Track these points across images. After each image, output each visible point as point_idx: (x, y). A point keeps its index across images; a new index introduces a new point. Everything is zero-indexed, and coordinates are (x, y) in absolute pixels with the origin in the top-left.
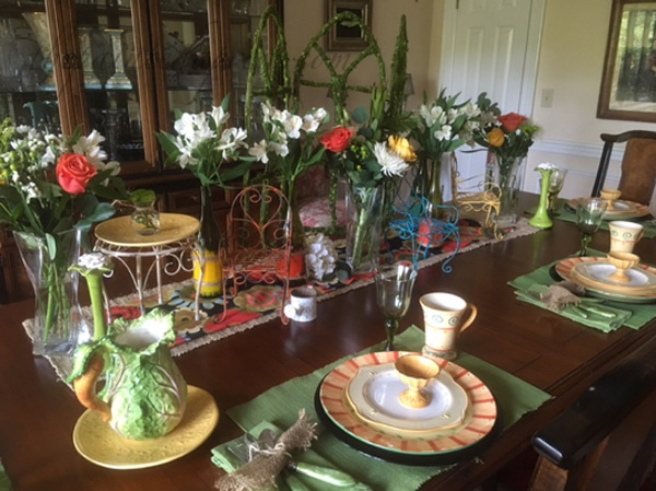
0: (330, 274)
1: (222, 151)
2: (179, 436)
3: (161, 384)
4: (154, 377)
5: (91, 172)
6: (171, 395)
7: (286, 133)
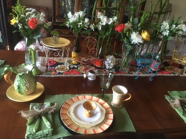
0: (110, 69)
4: (23, 81)
5: (36, 24)
7: (102, 23)
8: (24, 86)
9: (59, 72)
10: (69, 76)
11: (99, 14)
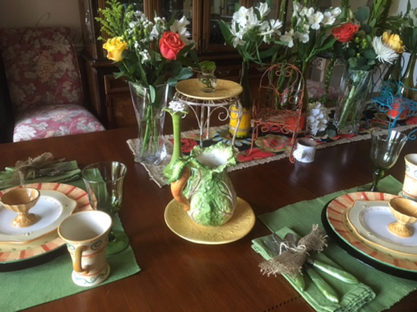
1: (263, 36)
2: (230, 227)
3: (223, 192)
4: (219, 188)
5: (181, 45)
6: (229, 200)
7: (310, 25)
8: (223, 201)
10: (254, 163)
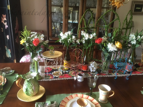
0: (94, 72)
4: (30, 85)
7: (85, 38)
8: (30, 89)
9: (55, 77)
10: (63, 79)
11: (82, 32)
